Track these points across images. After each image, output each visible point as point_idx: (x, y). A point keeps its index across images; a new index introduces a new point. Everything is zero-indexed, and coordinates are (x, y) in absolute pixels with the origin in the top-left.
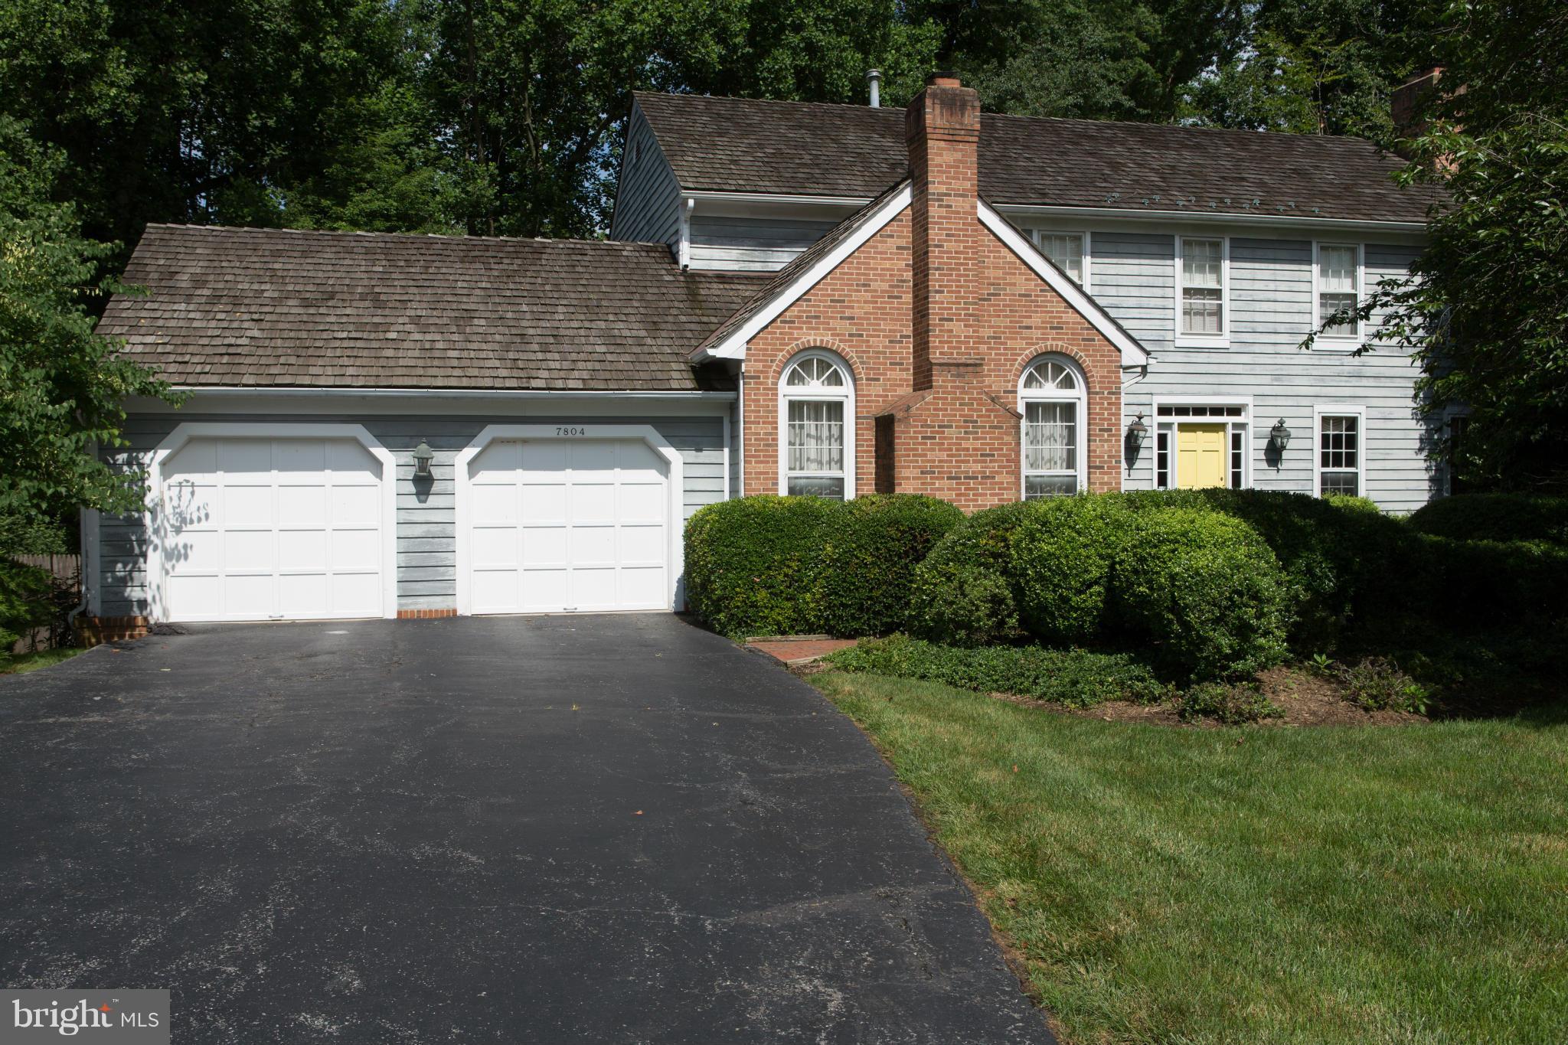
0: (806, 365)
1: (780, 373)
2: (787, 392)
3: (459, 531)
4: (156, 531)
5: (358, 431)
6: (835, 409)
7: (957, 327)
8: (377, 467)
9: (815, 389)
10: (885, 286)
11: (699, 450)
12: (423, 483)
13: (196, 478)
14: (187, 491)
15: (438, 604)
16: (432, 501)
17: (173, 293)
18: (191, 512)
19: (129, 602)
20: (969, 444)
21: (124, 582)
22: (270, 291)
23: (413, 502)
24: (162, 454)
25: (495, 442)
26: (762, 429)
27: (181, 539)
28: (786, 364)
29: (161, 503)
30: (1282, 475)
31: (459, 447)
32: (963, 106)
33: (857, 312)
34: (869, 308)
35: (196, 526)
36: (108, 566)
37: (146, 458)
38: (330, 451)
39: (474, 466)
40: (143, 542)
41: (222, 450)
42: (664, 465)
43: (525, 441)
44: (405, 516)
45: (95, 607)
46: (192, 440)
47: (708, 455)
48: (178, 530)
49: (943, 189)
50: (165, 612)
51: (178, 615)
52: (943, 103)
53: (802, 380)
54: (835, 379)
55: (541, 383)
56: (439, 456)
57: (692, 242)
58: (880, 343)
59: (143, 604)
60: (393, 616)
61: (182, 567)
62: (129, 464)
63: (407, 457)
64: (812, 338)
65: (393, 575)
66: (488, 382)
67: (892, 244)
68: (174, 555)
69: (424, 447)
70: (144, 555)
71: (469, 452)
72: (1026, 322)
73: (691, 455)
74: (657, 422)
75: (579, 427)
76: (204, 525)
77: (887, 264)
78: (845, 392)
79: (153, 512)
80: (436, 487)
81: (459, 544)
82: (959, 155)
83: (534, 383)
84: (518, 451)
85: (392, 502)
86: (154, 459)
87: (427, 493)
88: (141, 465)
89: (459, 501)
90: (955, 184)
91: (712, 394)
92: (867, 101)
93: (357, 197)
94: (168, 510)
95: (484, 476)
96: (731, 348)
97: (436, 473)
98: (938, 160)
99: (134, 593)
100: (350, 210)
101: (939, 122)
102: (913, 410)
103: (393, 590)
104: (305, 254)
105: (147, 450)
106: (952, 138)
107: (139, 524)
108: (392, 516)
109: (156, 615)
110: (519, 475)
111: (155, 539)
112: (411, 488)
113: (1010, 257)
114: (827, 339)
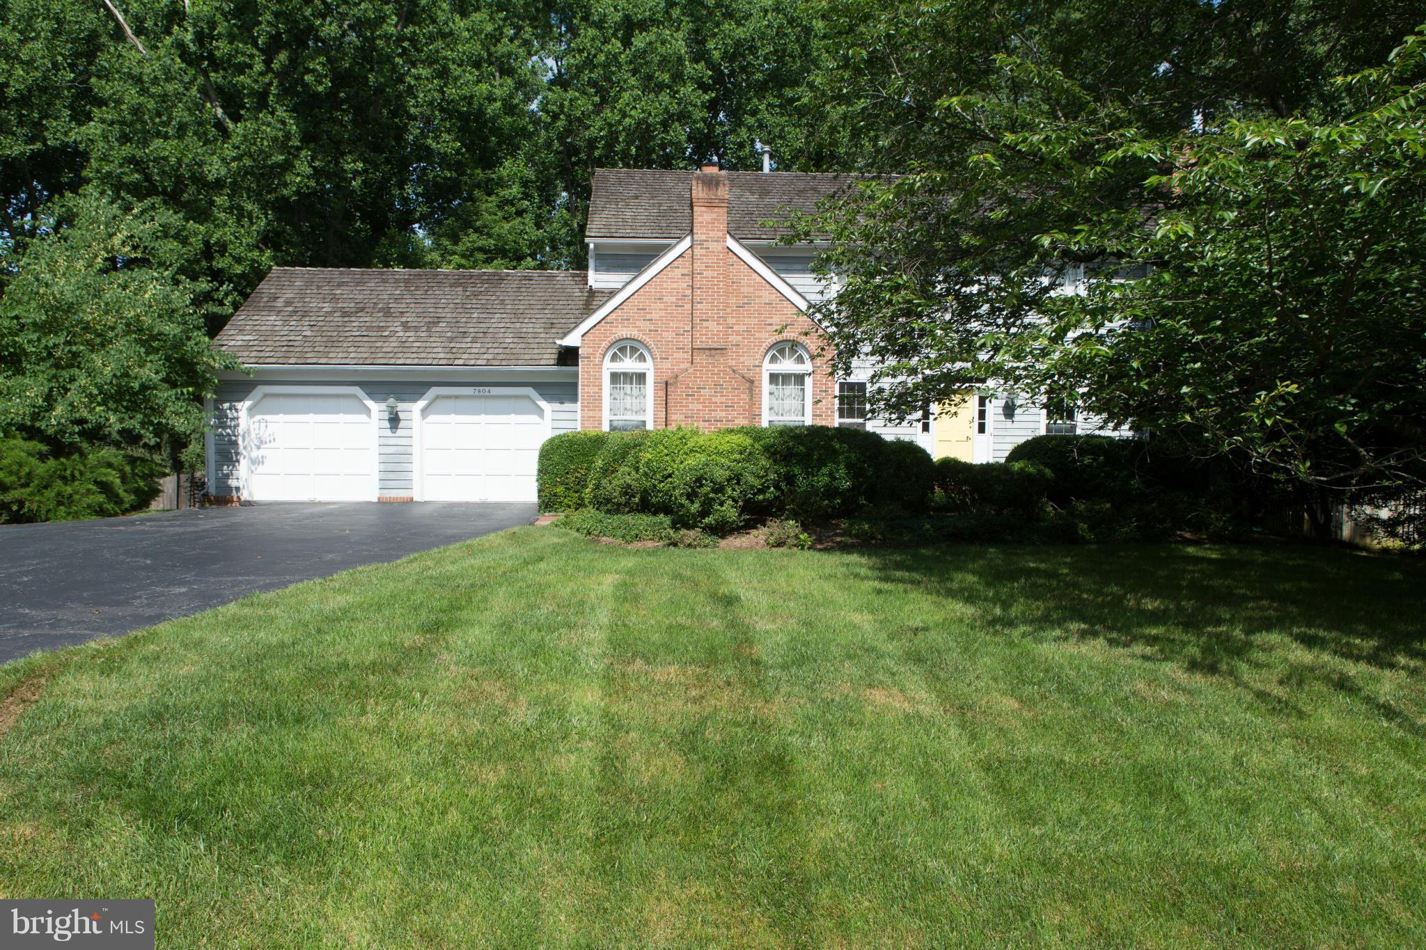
0: (622, 350)
1: (604, 355)
2: (609, 367)
3: (416, 450)
4: (245, 448)
5: (356, 390)
6: (641, 377)
7: (712, 325)
8: (368, 411)
9: (629, 365)
10: (673, 299)
11: (562, 403)
12: (394, 421)
13: (268, 417)
14: (263, 425)
15: (402, 494)
16: (400, 433)
17: (271, 309)
18: (266, 437)
19: (230, 488)
20: (718, 399)
21: (227, 476)
22: (327, 307)
23: (388, 432)
24: (248, 403)
25: (438, 397)
26: (592, 390)
27: (261, 453)
28: (607, 350)
29: (249, 431)
30: (1016, 425)
31: (415, 400)
32: (717, 184)
33: (654, 316)
34: (662, 313)
35: (268, 445)
36: (219, 467)
37: (239, 405)
38: (342, 402)
39: (425, 412)
40: (237, 454)
41: (282, 401)
42: (540, 412)
43: (457, 397)
44: (383, 441)
45: (212, 490)
46: (266, 396)
47: (568, 406)
48: (259, 448)
49: (704, 237)
50: (250, 494)
51: (257, 497)
52: (704, 183)
53: (621, 359)
54: (642, 358)
55: (460, 362)
56: (401, 406)
57: (596, 270)
58: (669, 336)
59: (238, 489)
60: (376, 500)
61: (260, 469)
62: (230, 409)
63: (383, 406)
64: (625, 333)
65: (376, 476)
66: (429, 361)
67: (678, 272)
68: (256, 462)
69: (392, 400)
70: (238, 461)
71: (421, 404)
72: (769, 321)
73: (557, 406)
74: (535, 386)
75: (487, 389)
76: (272, 445)
77: (675, 285)
78: (648, 367)
79: (244, 437)
80: (402, 424)
81: (415, 458)
82: (714, 216)
83: (457, 362)
84: (451, 403)
85: (376, 432)
86: (244, 406)
87: (396, 428)
88: (237, 410)
89: (415, 432)
90: (712, 234)
91: (564, 368)
92: (761, 169)
93: (465, 239)
94: (253, 436)
95: (432, 418)
96: (572, 340)
97: (401, 415)
98: (700, 219)
99: (233, 483)
100: (460, 248)
101: (701, 195)
102: (680, 378)
103: (377, 485)
104: (358, 284)
105: (240, 401)
106: (710, 205)
107: (235, 443)
108: (376, 442)
109: (245, 496)
110: (453, 418)
111: (244, 452)
112: (387, 424)
113: (758, 279)
114: (635, 333)
